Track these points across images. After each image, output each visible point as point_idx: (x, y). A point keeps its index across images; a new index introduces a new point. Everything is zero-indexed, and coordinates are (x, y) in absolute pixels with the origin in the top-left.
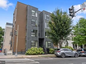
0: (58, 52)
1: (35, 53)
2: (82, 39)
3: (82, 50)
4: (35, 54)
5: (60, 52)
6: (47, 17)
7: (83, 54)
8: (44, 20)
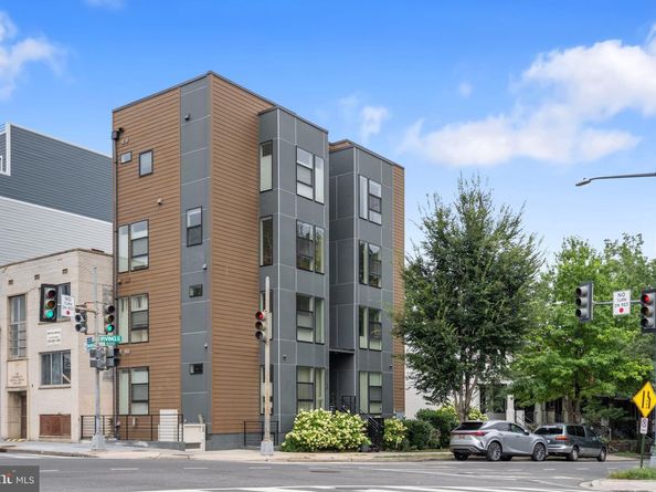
0: (476, 434)
1: (335, 440)
2: (564, 372)
3: (560, 432)
4: (333, 449)
5: (483, 434)
6: (369, 195)
7: (564, 447)
8: (357, 224)
